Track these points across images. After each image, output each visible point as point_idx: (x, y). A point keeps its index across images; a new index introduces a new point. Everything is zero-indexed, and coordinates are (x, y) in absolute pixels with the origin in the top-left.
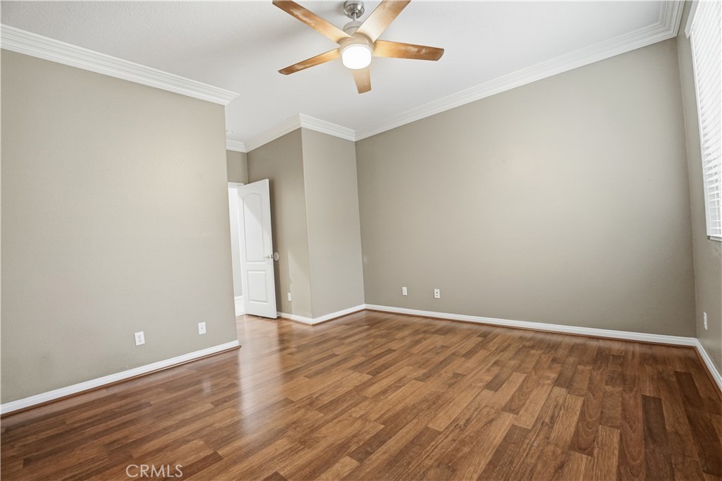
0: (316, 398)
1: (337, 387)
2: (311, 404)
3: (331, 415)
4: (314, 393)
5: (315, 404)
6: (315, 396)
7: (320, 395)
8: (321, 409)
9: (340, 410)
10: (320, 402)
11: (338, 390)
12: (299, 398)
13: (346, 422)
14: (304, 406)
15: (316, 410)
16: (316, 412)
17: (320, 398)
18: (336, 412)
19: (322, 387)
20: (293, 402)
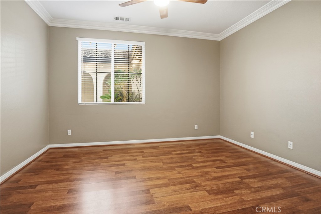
0: (192, 188)
1: (176, 191)
2: (197, 186)
3: (191, 178)
4: (192, 192)
5: (195, 185)
6: (192, 190)
7: (190, 189)
8: (194, 182)
9: (185, 179)
10: (192, 185)
11: (177, 189)
12: (202, 192)
13: (186, 174)
14: (201, 186)
15: (196, 183)
16: (196, 182)
17: (190, 187)
18: (188, 179)
19: (185, 194)
20: (206, 191)
